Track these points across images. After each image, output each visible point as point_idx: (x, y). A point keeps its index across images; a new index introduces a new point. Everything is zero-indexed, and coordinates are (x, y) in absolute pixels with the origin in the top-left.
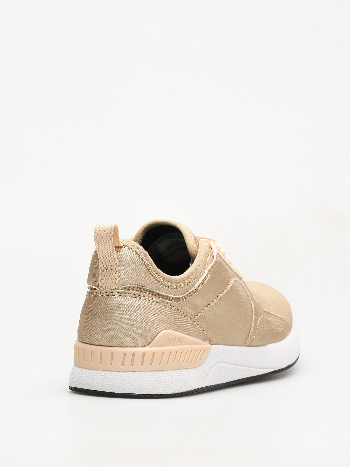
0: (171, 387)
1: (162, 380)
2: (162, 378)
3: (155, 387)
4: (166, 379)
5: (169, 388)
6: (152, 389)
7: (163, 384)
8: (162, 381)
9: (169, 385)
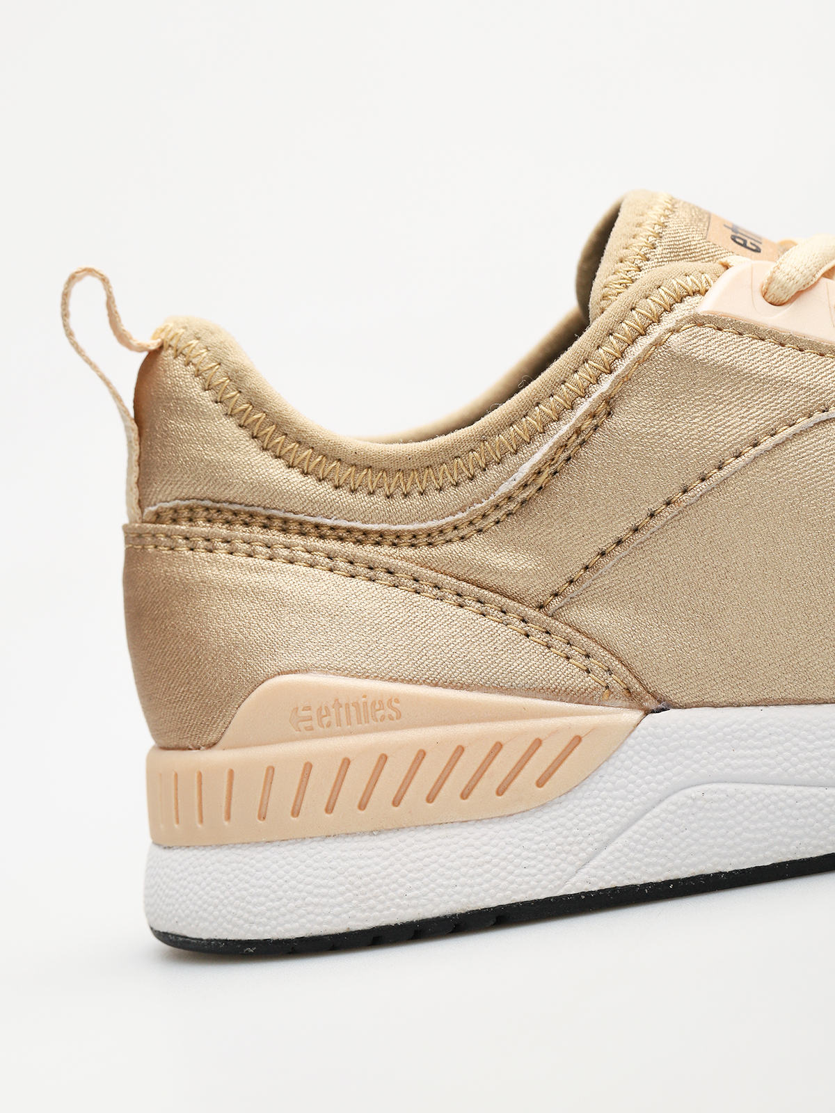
0: (310, 908)
1: (269, 883)
2: (273, 873)
3: (240, 912)
4: (287, 877)
5: (301, 911)
6: (229, 917)
7: (272, 896)
8: (269, 887)
9: (299, 902)
